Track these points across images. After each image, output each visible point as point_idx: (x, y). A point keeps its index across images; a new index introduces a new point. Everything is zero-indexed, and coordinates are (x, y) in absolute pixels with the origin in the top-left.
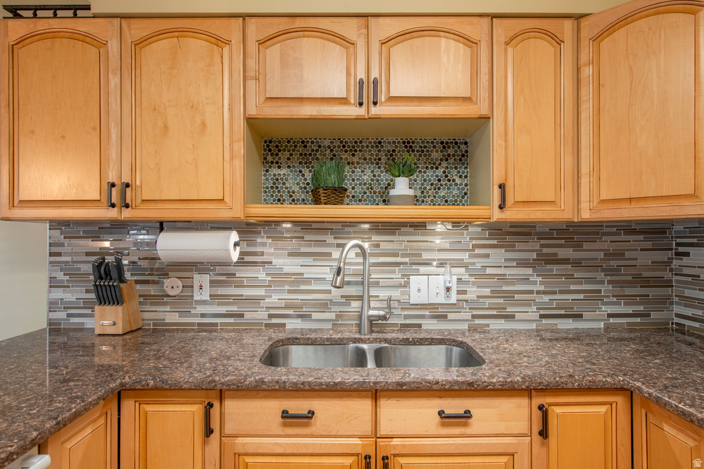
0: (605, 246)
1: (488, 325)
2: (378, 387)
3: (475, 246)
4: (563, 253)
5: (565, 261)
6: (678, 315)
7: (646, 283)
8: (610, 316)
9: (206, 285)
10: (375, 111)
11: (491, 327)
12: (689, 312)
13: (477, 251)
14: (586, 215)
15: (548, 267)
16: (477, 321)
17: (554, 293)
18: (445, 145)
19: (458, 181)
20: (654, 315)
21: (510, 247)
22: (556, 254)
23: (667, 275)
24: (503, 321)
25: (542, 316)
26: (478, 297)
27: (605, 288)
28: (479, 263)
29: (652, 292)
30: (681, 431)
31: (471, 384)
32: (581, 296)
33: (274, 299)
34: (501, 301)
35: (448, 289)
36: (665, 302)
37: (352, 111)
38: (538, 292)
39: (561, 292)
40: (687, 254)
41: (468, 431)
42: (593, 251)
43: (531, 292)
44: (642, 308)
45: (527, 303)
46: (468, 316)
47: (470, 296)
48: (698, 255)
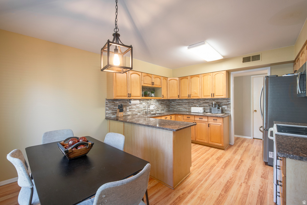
0: (165, 102)
1: (157, 112)
3: (156, 102)
4: (163, 103)
5: (162, 104)
7: (168, 106)
8: (166, 110)
9: (128, 109)
10: (153, 86)
12: (172, 109)
14: (168, 99)
18: (153, 89)
19: (155, 94)
20: (169, 110)
21: (158, 102)
23: (170, 105)
25: (161, 110)
27: (165, 107)
28: (156, 104)
30: (180, 116)
31: (166, 115)
33: (136, 110)
34: (158, 109)
35: (153, 108)
36: (169, 108)
37: (151, 86)
39: (162, 107)
43: (160, 108)
46: (155, 111)
47: (155, 108)
48: (173, 103)
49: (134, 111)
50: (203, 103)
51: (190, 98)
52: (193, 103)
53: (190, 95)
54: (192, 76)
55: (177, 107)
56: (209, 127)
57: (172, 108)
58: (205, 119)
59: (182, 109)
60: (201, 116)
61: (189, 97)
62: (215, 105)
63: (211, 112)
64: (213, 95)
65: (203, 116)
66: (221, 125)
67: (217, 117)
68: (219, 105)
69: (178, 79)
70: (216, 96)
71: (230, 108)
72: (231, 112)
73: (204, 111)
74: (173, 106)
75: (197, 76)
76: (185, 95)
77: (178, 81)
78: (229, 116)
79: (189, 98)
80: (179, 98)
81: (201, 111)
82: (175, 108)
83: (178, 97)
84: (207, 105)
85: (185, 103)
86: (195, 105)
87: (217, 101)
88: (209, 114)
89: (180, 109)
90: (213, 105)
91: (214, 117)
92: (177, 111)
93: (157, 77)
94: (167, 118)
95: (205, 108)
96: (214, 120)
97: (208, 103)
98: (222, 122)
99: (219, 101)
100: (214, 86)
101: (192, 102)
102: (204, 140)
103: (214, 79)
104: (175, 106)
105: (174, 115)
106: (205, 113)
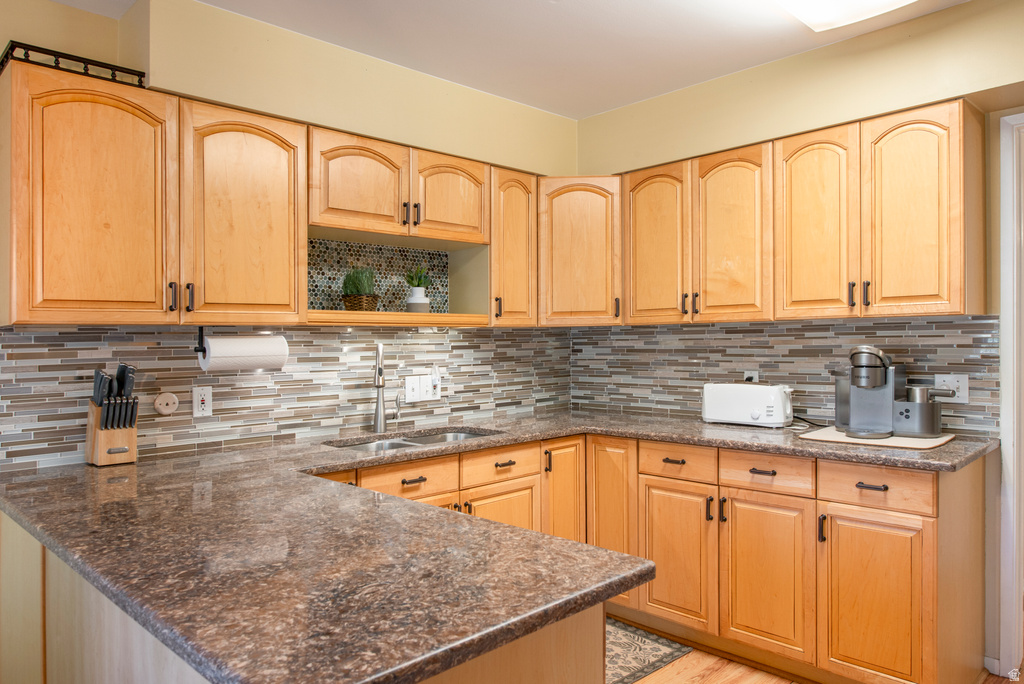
0: (534, 345)
1: (462, 417)
2: (460, 450)
3: (454, 348)
4: (511, 352)
5: (510, 359)
6: (574, 397)
7: (556, 373)
8: (537, 401)
9: (209, 399)
10: (414, 231)
11: (464, 418)
12: (581, 393)
13: (455, 352)
14: (544, 323)
15: (501, 364)
16: (455, 414)
17: (504, 385)
18: (432, 256)
19: (441, 289)
20: (561, 398)
21: (476, 347)
22: (505, 353)
23: (567, 367)
24: (472, 412)
25: (497, 405)
26: (456, 392)
27: (534, 379)
28: (457, 362)
29: (560, 380)
30: (617, 447)
31: (516, 440)
32: (520, 387)
33: (284, 409)
34: (471, 394)
35: (435, 387)
36: (565, 388)
38: (495, 385)
39: (510, 384)
40: (581, 351)
41: (509, 475)
42: (527, 350)
43: (489, 386)
44: (554, 393)
45: (487, 395)
46: (448, 410)
47: (450, 392)
48: (588, 351)
49: (263, 413)
50: (793, 353)
51: (698, 318)
52: (718, 356)
53: (696, 296)
54: (710, 162)
55: (616, 379)
56: (822, 538)
57: (581, 386)
58: (794, 481)
59: (644, 392)
60: (765, 457)
61: (689, 308)
62: (879, 367)
63: (842, 422)
64: (863, 291)
65: (779, 452)
66: (919, 531)
67: (890, 465)
68: (904, 370)
69: (614, 185)
70: (884, 299)
71: (995, 394)
72: (1002, 420)
73: (795, 411)
74: (587, 371)
75: (746, 154)
76: (658, 301)
77: (617, 199)
78: (982, 455)
79: (687, 318)
80: (618, 321)
81: (769, 414)
82: (600, 388)
83: (611, 311)
84: (818, 366)
85: (669, 351)
86: (736, 365)
87: (895, 342)
88: (830, 434)
89: (636, 392)
90: (864, 372)
91: (864, 468)
92: (612, 412)
93: (455, 169)
94: (511, 463)
95: (808, 388)
96: (860, 485)
97: (827, 352)
98: (929, 510)
99: (904, 342)
100: (873, 226)
101: (714, 344)
102: (786, 640)
103: (866, 175)
104: (600, 374)
105: (580, 442)
106: (800, 427)
